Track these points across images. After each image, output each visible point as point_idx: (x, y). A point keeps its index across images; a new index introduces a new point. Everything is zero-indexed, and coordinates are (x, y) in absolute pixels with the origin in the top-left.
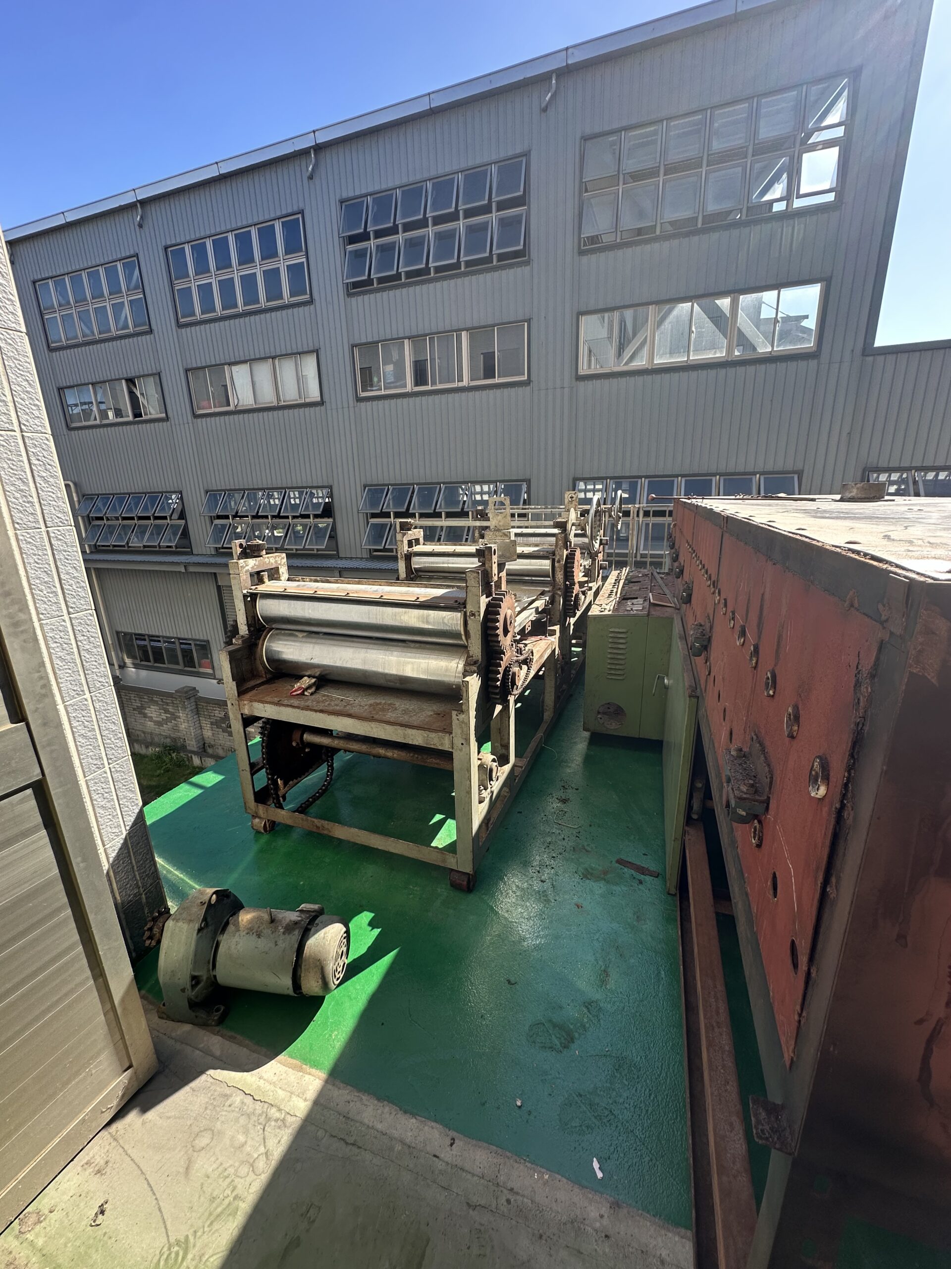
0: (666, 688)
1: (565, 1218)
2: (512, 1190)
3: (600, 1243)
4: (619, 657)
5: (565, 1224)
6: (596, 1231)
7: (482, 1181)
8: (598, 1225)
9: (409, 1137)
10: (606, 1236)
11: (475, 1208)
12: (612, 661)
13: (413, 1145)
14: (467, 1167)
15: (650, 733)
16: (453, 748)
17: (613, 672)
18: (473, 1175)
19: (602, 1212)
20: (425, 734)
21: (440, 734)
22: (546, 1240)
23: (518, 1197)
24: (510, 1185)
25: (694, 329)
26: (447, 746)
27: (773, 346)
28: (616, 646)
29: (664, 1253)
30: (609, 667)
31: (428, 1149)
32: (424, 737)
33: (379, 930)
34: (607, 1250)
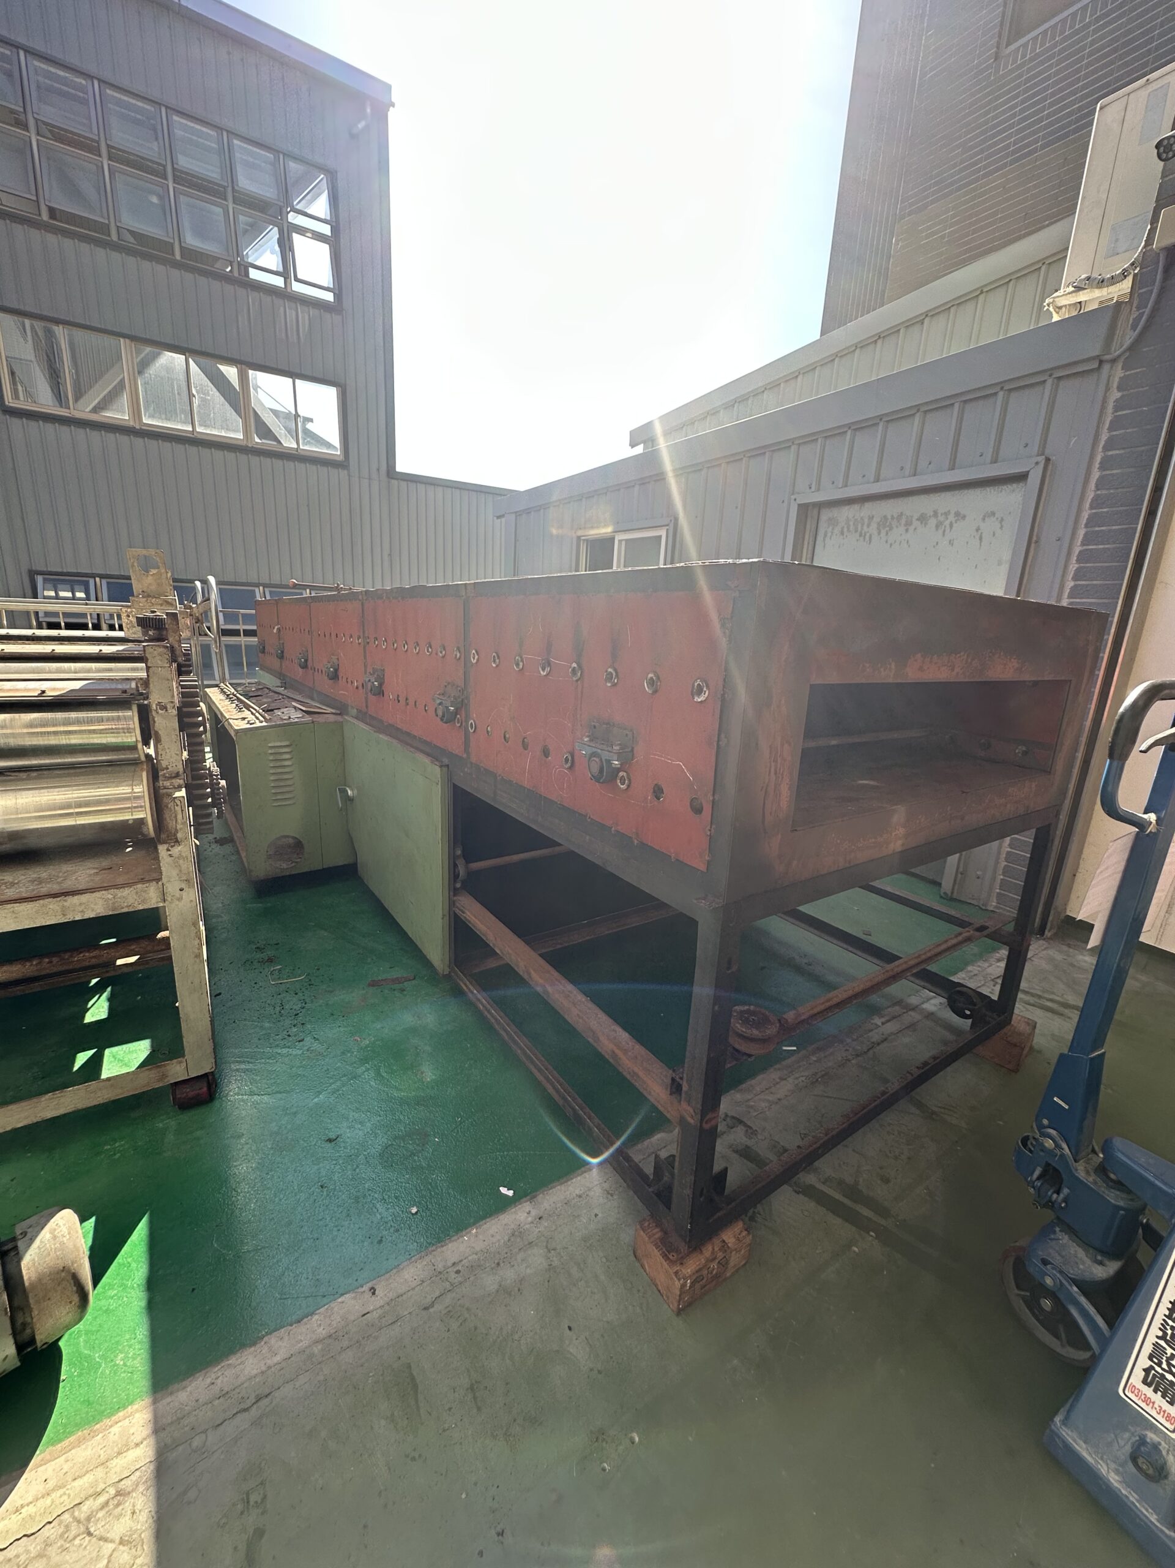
0: (351, 800)
1: (506, 1238)
2: (454, 1264)
3: (539, 1225)
4: (285, 777)
5: (509, 1240)
6: (532, 1223)
7: (425, 1284)
8: (530, 1219)
9: (322, 1332)
10: (540, 1219)
11: (432, 1305)
12: (277, 784)
13: (332, 1331)
14: (400, 1292)
15: (336, 858)
16: (164, 901)
17: (279, 797)
18: (413, 1289)
19: (527, 1210)
20: (108, 895)
21: (139, 886)
22: (504, 1262)
23: (463, 1262)
24: (449, 1264)
25: (194, 392)
26: (154, 901)
27: (298, 443)
28: (279, 764)
29: (578, 1192)
30: (273, 791)
31: (352, 1318)
32: (107, 900)
33: (93, 1219)
34: (546, 1224)
